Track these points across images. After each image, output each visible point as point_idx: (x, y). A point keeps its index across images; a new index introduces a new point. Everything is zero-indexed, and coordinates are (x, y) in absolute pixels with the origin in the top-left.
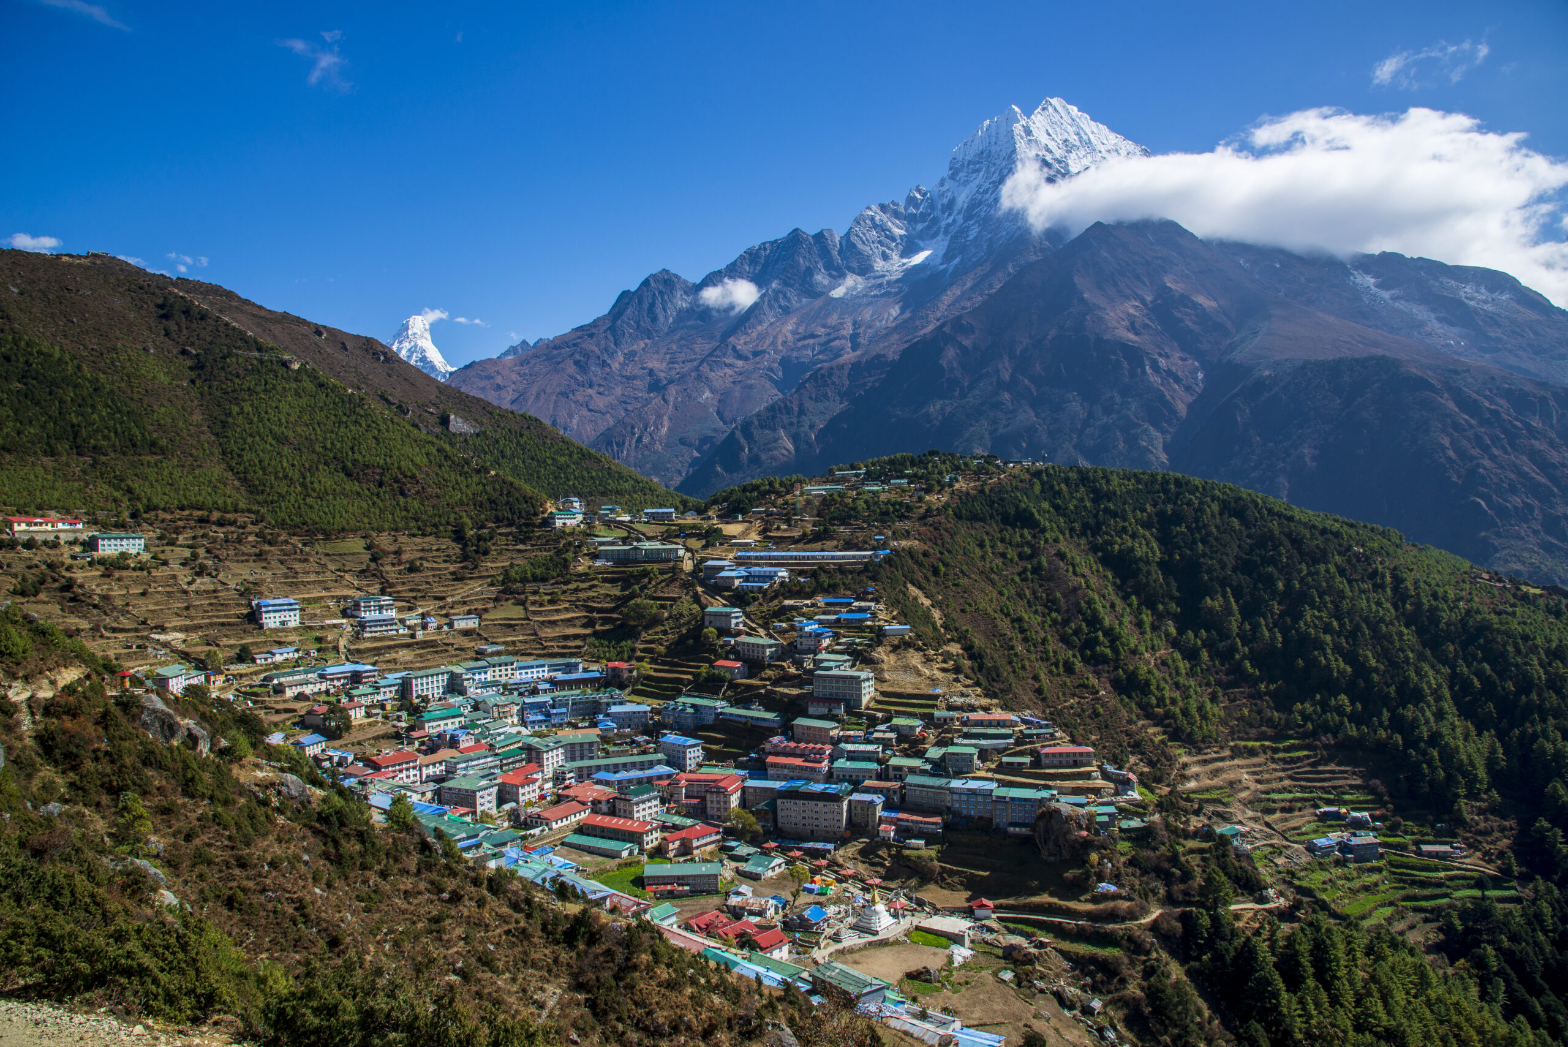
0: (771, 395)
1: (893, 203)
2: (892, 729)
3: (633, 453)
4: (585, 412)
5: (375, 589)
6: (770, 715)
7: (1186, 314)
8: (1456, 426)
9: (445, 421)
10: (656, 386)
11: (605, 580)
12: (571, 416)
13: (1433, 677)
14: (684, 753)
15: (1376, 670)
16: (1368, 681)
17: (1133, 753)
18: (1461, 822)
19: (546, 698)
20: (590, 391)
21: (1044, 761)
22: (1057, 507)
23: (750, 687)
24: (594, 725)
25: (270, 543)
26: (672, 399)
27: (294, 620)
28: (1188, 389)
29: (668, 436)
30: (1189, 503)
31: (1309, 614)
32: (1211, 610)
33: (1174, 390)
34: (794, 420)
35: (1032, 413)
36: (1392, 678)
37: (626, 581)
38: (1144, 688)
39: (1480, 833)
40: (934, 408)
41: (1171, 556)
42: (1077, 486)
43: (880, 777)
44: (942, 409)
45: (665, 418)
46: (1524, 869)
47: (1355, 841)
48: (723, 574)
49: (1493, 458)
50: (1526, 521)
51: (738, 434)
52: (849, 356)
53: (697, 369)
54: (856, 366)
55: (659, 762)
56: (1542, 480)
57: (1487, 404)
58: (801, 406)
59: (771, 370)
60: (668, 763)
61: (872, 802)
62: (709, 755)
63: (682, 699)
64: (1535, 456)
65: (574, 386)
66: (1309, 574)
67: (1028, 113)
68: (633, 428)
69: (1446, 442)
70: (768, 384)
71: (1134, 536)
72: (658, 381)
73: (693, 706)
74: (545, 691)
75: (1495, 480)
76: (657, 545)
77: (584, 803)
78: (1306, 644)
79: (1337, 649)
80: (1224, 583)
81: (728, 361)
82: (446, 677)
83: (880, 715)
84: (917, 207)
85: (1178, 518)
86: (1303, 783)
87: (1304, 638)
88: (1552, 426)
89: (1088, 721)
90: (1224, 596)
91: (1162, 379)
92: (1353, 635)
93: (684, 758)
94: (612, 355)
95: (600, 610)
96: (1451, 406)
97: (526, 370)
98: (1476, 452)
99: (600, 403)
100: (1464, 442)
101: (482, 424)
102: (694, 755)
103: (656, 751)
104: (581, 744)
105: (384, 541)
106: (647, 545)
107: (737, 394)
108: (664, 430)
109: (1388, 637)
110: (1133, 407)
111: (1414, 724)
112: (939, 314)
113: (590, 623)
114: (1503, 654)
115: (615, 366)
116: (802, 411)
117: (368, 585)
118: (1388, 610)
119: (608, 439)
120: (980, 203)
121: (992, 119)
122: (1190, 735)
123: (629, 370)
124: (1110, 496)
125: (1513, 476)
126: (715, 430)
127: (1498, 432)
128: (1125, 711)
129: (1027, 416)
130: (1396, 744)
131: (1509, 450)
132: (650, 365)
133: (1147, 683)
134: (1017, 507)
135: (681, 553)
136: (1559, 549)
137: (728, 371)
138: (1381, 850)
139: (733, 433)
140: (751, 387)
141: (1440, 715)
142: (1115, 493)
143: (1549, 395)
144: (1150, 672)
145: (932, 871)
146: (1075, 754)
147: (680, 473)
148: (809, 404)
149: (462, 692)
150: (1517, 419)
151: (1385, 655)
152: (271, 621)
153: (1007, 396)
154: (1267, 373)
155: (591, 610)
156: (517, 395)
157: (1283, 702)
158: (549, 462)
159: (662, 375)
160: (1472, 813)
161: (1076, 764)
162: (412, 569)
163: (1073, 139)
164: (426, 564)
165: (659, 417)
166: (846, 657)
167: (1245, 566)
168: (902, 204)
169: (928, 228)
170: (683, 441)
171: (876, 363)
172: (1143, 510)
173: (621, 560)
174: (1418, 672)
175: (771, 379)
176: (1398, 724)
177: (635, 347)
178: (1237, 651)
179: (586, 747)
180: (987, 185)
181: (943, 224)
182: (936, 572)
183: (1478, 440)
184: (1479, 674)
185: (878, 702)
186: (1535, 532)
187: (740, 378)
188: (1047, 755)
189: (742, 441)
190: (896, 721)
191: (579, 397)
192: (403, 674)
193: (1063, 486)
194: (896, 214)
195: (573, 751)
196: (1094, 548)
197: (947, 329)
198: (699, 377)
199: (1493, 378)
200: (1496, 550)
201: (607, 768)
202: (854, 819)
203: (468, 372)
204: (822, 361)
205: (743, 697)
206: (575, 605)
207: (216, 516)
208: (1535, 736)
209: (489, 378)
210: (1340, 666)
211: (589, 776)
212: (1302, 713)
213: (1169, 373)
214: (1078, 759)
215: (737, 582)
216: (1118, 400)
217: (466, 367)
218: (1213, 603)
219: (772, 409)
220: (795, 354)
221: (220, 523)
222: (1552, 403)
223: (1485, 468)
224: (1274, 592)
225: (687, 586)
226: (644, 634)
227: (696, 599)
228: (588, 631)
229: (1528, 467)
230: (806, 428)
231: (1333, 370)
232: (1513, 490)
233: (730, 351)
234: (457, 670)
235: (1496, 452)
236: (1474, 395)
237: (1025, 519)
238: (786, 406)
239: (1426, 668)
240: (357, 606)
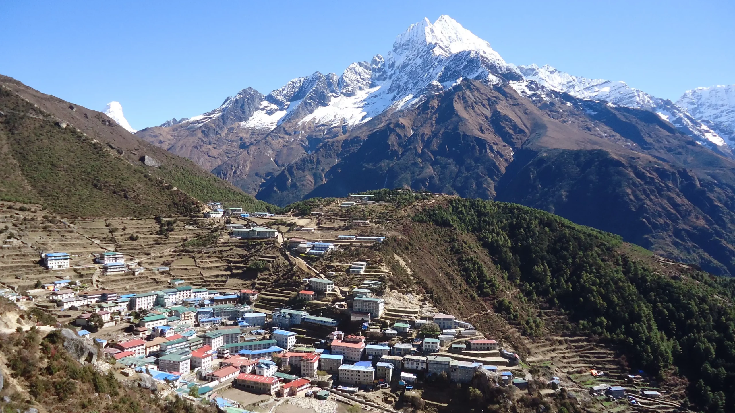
0: (302, 154)
1: (365, 62)
2: (394, 329)
3: (231, 179)
4: (206, 157)
5: (112, 248)
6: (330, 320)
7: (507, 125)
8: (634, 184)
9: (142, 159)
10: (244, 146)
11: (236, 246)
12: (199, 159)
13: (645, 309)
14: (286, 339)
15: (618, 305)
16: (614, 309)
17: (505, 342)
18: (662, 380)
19: (210, 309)
20: (209, 147)
21: (472, 347)
22: (460, 219)
23: (317, 305)
24: (236, 324)
25: (51, 222)
26: (252, 153)
27: (66, 264)
28: (506, 160)
29: (250, 171)
30: (524, 219)
31: (585, 276)
32: (537, 272)
33: (500, 161)
34: (315, 167)
35: (432, 170)
36: (626, 308)
37: (247, 247)
38: (507, 310)
39: (672, 385)
40: (384, 164)
41: (516, 244)
42: (470, 209)
43: (390, 353)
44: (388, 165)
45: (248, 163)
46: (693, 404)
47: (614, 389)
48: (300, 245)
49: (651, 200)
50: (666, 231)
51: (286, 172)
52: (342, 137)
53: (265, 138)
54: (345, 142)
55: (273, 344)
56: (674, 212)
57: (648, 174)
58: (318, 159)
59: (302, 141)
60: (278, 345)
61: (388, 367)
62: (299, 340)
63: (283, 311)
64: (670, 200)
65: (201, 143)
66: (584, 256)
67: (432, 22)
68: (232, 166)
69: (629, 191)
70: (301, 148)
71: (498, 234)
72: (245, 143)
73: (289, 314)
74: (208, 305)
75: (652, 211)
76: (264, 229)
77: (236, 367)
78: (585, 291)
79: (600, 293)
80: (543, 259)
81: (281, 135)
82: (155, 297)
83: (388, 321)
84: (377, 65)
85: (519, 226)
86: (585, 359)
87: (583, 287)
88: (677, 187)
89: (483, 325)
90: (543, 265)
91: (495, 155)
92: (606, 285)
93: (286, 342)
94: (221, 129)
95: (235, 262)
96: (632, 174)
97: (176, 133)
98: (643, 197)
99: (214, 153)
100: (638, 192)
101: (161, 161)
102: (291, 341)
103: (270, 338)
104: (232, 334)
105: (116, 222)
106: (258, 229)
107: (285, 152)
108: (248, 168)
109: (623, 288)
110: (480, 168)
111: (638, 332)
112: (387, 118)
113: (229, 269)
114: (678, 299)
115: (223, 134)
116: (318, 162)
117: (107, 246)
118: (621, 275)
119: (218, 171)
120: (408, 65)
121: (415, 23)
122: (531, 334)
123: (230, 137)
124: (486, 214)
125: (660, 209)
126: (273, 169)
127: (653, 188)
128: (500, 320)
129: (430, 170)
130: (629, 342)
131: (658, 197)
132: (241, 135)
133: (509, 308)
134: (442, 218)
135: (276, 233)
136: (681, 245)
137: (280, 140)
138: (625, 394)
139: (283, 171)
140: (292, 149)
141: (650, 328)
142: (488, 213)
143: (676, 171)
144: (510, 302)
145: (420, 404)
146: (488, 344)
147: (255, 190)
148: (322, 159)
149: (163, 306)
150: (662, 183)
151: (622, 297)
152: (52, 264)
153: (420, 160)
154: (545, 155)
155: (230, 262)
156: (170, 146)
157: (574, 319)
158: (198, 183)
159: (247, 140)
160: (667, 375)
161: (488, 349)
162: (132, 238)
163: (454, 37)
164: (139, 235)
165: (245, 161)
166: (369, 291)
167: (552, 250)
168: (370, 63)
169: (382, 75)
170: (257, 174)
171: (355, 140)
172: (502, 222)
173: (245, 235)
174: (639, 306)
175: (302, 145)
176: (629, 332)
177: (233, 126)
178: (550, 293)
179: (234, 336)
180: (411, 57)
181: (389, 74)
182: (407, 248)
183: (644, 191)
184: (667, 308)
185: (386, 314)
186: (670, 236)
187: (287, 144)
188: (474, 344)
189: (288, 176)
190: (397, 325)
191: (204, 149)
192: (131, 295)
193: (463, 208)
194: (366, 67)
195: (228, 338)
196: (480, 239)
197: (392, 126)
198: (266, 143)
199: (650, 162)
200: (652, 244)
201: (246, 348)
202: (377, 376)
203: (144, 132)
204: (328, 138)
205: (315, 311)
206: (221, 259)
207: (19, 205)
208: (695, 340)
209: (156, 136)
210: (600, 301)
211: (236, 352)
212: (583, 325)
213: (498, 152)
214: (489, 346)
215: (308, 250)
216: (473, 164)
217: (143, 130)
218: (539, 269)
219: (303, 160)
220: (314, 134)
221: (21, 209)
222: (677, 175)
223: (647, 205)
224: (567, 264)
225: (280, 250)
226: (259, 275)
227: (287, 258)
228: (229, 273)
229: (667, 205)
230: (320, 171)
231: (576, 155)
232: (660, 216)
233: (282, 131)
234: (160, 293)
235: (652, 197)
236: (643, 170)
237: (445, 224)
238: (310, 159)
239: (642, 304)
240: (102, 257)
